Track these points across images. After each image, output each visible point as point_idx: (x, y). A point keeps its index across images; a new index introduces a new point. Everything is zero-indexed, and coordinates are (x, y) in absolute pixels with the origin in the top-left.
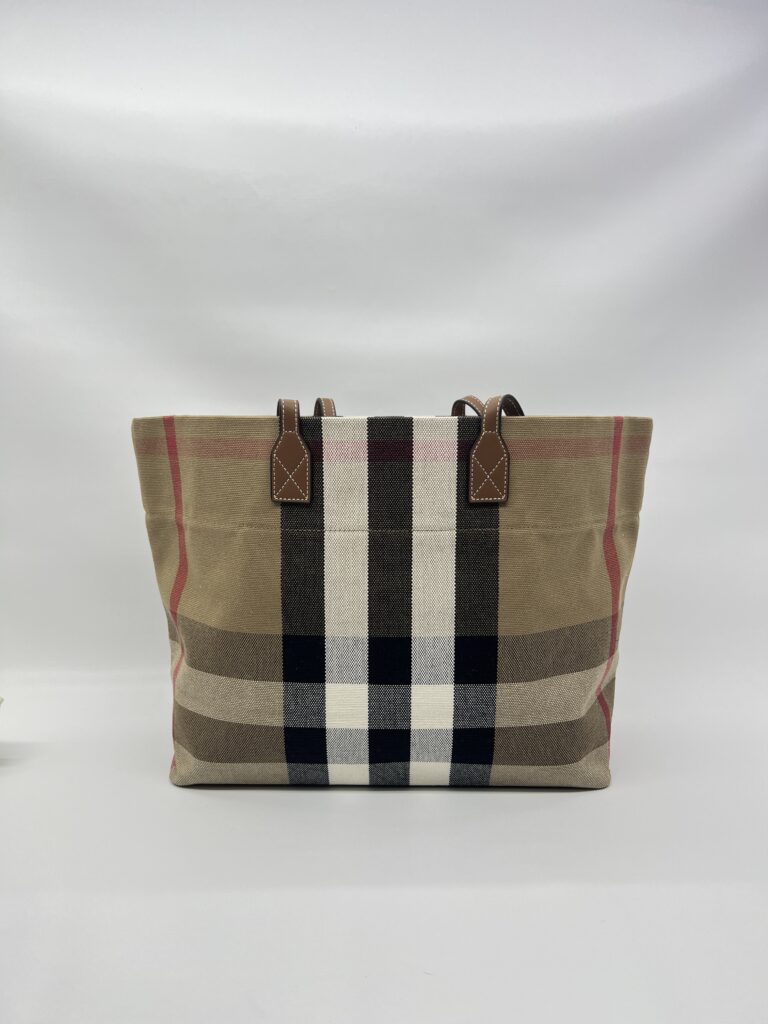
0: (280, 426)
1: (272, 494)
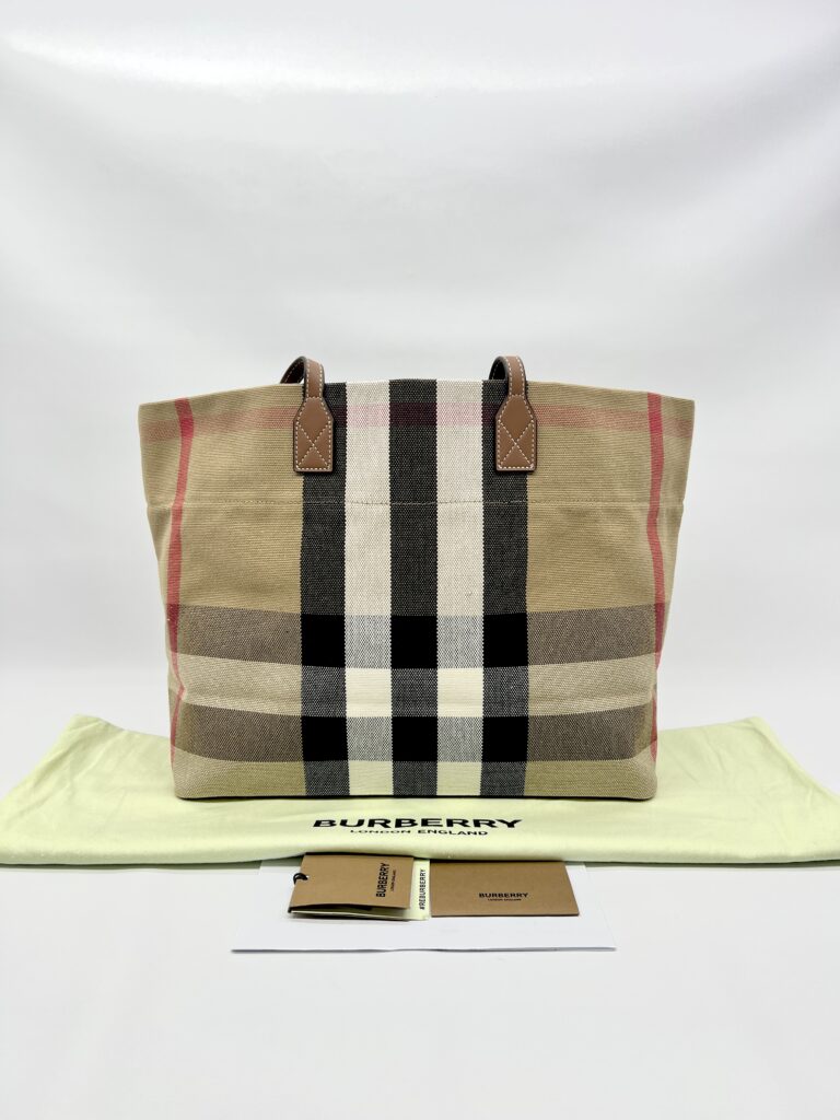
0: (304, 392)
1: (294, 464)
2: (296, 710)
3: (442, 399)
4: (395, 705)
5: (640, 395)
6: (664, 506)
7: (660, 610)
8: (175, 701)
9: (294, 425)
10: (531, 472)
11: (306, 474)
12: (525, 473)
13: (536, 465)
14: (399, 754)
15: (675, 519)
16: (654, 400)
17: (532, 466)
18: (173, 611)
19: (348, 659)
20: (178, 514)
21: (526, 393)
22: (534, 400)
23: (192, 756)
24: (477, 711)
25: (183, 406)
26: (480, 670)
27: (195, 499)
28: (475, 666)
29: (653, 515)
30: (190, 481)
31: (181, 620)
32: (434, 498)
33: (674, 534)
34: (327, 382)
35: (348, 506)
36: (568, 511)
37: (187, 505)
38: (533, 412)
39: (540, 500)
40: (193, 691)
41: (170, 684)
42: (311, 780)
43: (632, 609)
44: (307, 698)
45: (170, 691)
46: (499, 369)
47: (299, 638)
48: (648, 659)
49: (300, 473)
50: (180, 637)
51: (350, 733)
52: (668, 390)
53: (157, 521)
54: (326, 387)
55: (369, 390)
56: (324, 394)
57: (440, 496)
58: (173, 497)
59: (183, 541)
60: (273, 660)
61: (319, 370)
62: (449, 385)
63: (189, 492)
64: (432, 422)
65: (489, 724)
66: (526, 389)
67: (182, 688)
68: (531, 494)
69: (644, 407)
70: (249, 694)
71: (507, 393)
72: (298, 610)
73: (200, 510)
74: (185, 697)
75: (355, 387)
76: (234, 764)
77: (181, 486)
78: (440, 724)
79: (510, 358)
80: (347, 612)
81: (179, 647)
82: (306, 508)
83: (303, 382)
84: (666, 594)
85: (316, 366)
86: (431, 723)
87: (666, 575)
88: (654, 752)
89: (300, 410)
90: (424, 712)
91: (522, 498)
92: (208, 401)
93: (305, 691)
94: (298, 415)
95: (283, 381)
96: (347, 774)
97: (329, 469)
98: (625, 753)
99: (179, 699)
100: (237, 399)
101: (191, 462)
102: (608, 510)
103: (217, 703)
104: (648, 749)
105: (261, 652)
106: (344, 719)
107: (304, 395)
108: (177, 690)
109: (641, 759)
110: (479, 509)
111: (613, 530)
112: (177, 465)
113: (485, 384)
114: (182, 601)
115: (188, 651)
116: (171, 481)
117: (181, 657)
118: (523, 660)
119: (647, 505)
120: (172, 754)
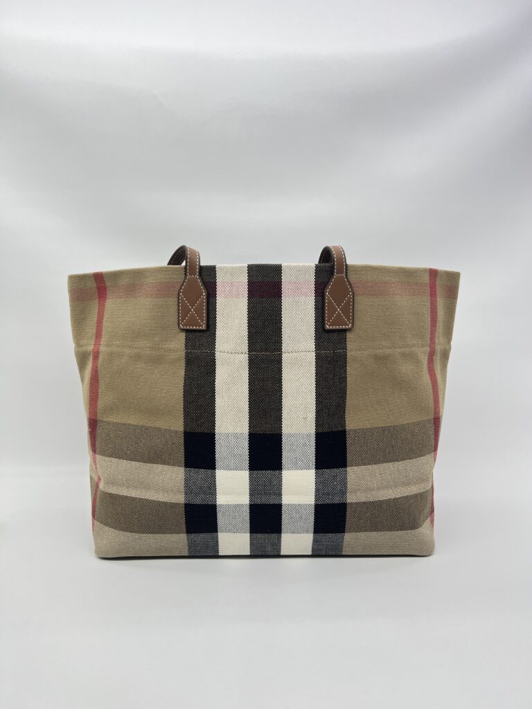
2: (180, 499)
3: (286, 278)
4: (251, 495)
5: (425, 270)
6: (438, 348)
7: (437, 421)
8: (95, 487)
9: (179, 295)
10: (349, 330)
11: (187, 331)
12: (345, 331)
13: (353, 324)
14: (255, 529)
15: (445, 355)
16: (433, 273)
17: (350, 325)
18: (93, 424)
19: (218, 464)
20: (96, 355)
21: (346, 273)
22: (352, 278)
23: (107, 528)
24: (310, 500)
25: (99, 277)
26: (313, 471)
27: (108, 346)
28: (309, 469)
29: (431, 355)
30: (104, 332)
31: (99, 431)
32: (280, 349)
33: (444, 366)
34: (201, 265)
35: (217, 355)
36: (376, 357)
37: (102, 349)
38: (351, 287)
39: (355, 348)
40: (107, 483)
41: (91, 472)
42: (191, 545)
43: (419, 423)
44: (188, 490)
45: (91, 478)
46: (326, 255)
47: (182, 448)
48: (429, 457)
49: (183, 330)
50: (98, 443)
51: (219, 516)
52: (442, 266)
53: (82, 359)
54: (201, 268)
55: (233, 272)
56: (200, 274)
57: (284, 347)
58: (93, 342)
59: (100, 375)
60: (164, 463)
61: (195, 255)
62: (290, 268)
63: (103, 341)
64: (278, 295)
65: (318, 508)
66: (347, 270)
67: (99, 479)
68: (349, 346)
69: (426, 279)
70: (147, 487)
71: (332, 274)
72: (182, 429)
73: (111, 354)
74: (101, 486)
75: (222, 269)
76: (136, 536)
77: (98, 335)
78: (284, 509)
79: (334, 247)
80: (217, 431)
81: (97, 450)
82: (187, 355)
83: (184, 264)
84: (441, 410)
85: (194, 253)
86: (277, 509)
87: (440, 396)
88: (432, 521)
89: (182, 285)
90: (272, 500)
91: (343, 349)
92: (117, 275)
93: (187, 486)
94: (181, 288)
95: (169, 264)
96: (217, 542)
97: (204, 327)
98: (414, 525)
99: (97, 486)
100: (138, 274)
101: (105, 319)
102: (403, 354)
103: (124, 492)
104: (429, 520)
105: (154, 457)
106: (215, 506)
107: (186, 274)
108: (96, 479)
109: (424, 529)
110: (312, 357)
111: (405, 368)
112: (96, 319)
113: (317, 266)
114: (99, 418)
115: (103, 453)
116: (91, 330)
117: (98, 457)
118: (343, 464)
119: (428, 349)
120: (93, 525)
